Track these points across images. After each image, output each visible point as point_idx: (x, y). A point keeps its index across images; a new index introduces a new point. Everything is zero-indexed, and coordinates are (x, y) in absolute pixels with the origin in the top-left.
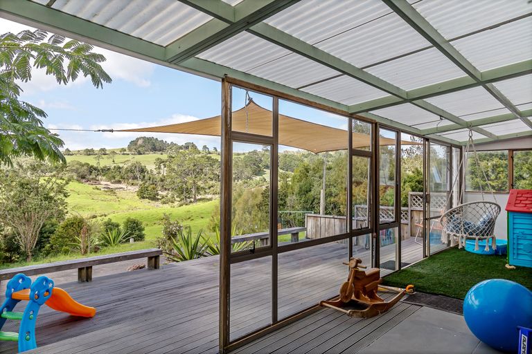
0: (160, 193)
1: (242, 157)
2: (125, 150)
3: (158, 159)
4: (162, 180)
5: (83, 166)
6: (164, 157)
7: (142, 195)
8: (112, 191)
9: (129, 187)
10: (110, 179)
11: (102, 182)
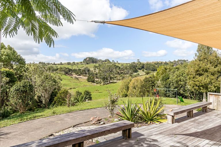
0: (96, 79)
1: (129, 65)
2: (82, 63)
3: (95, 66)
4: (96, 74)
5: (67, 69)
6: (97, 65)
7: (89, 80)
8: (77, 79)
9: (84, 77)
10: (76, 74)
11: (74, 75)
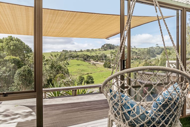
0: (112, 65)
2: (100, 49)
3: (111, 52)
4: (112, 60)
5: (85, 55)
6: (114, 51)
7: (105, 66)
8: (95, 64)
9: (101, 63)
10: (94, 60)
11: (91, 61)
